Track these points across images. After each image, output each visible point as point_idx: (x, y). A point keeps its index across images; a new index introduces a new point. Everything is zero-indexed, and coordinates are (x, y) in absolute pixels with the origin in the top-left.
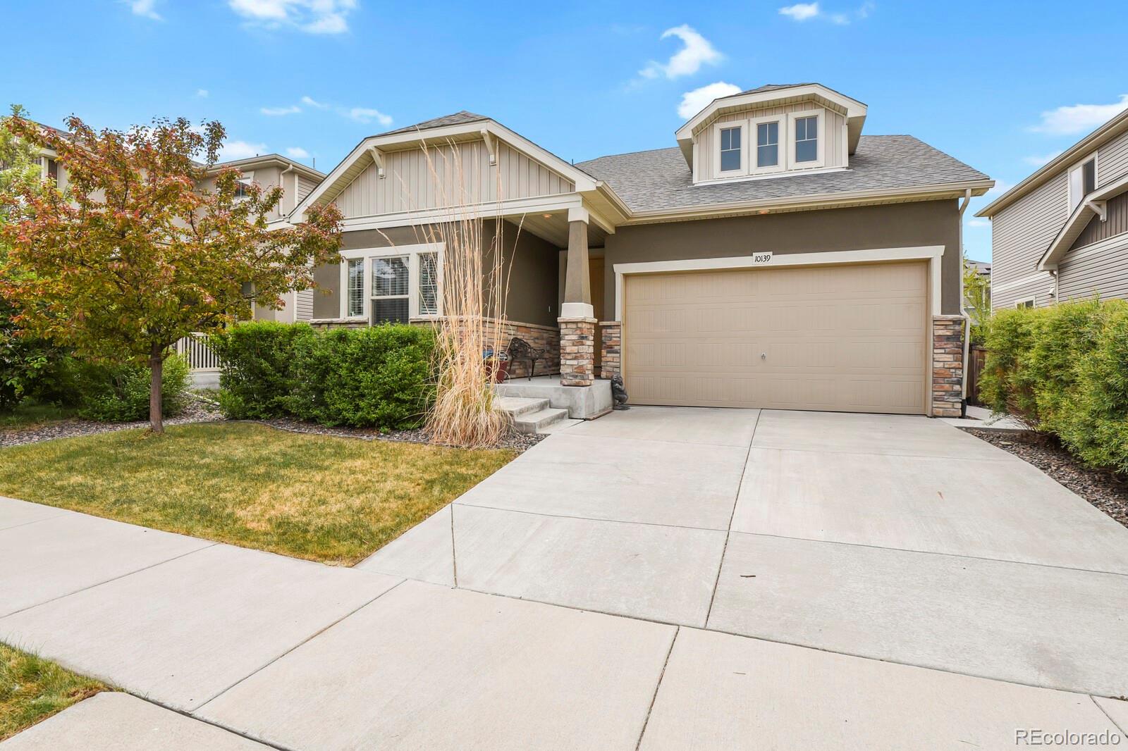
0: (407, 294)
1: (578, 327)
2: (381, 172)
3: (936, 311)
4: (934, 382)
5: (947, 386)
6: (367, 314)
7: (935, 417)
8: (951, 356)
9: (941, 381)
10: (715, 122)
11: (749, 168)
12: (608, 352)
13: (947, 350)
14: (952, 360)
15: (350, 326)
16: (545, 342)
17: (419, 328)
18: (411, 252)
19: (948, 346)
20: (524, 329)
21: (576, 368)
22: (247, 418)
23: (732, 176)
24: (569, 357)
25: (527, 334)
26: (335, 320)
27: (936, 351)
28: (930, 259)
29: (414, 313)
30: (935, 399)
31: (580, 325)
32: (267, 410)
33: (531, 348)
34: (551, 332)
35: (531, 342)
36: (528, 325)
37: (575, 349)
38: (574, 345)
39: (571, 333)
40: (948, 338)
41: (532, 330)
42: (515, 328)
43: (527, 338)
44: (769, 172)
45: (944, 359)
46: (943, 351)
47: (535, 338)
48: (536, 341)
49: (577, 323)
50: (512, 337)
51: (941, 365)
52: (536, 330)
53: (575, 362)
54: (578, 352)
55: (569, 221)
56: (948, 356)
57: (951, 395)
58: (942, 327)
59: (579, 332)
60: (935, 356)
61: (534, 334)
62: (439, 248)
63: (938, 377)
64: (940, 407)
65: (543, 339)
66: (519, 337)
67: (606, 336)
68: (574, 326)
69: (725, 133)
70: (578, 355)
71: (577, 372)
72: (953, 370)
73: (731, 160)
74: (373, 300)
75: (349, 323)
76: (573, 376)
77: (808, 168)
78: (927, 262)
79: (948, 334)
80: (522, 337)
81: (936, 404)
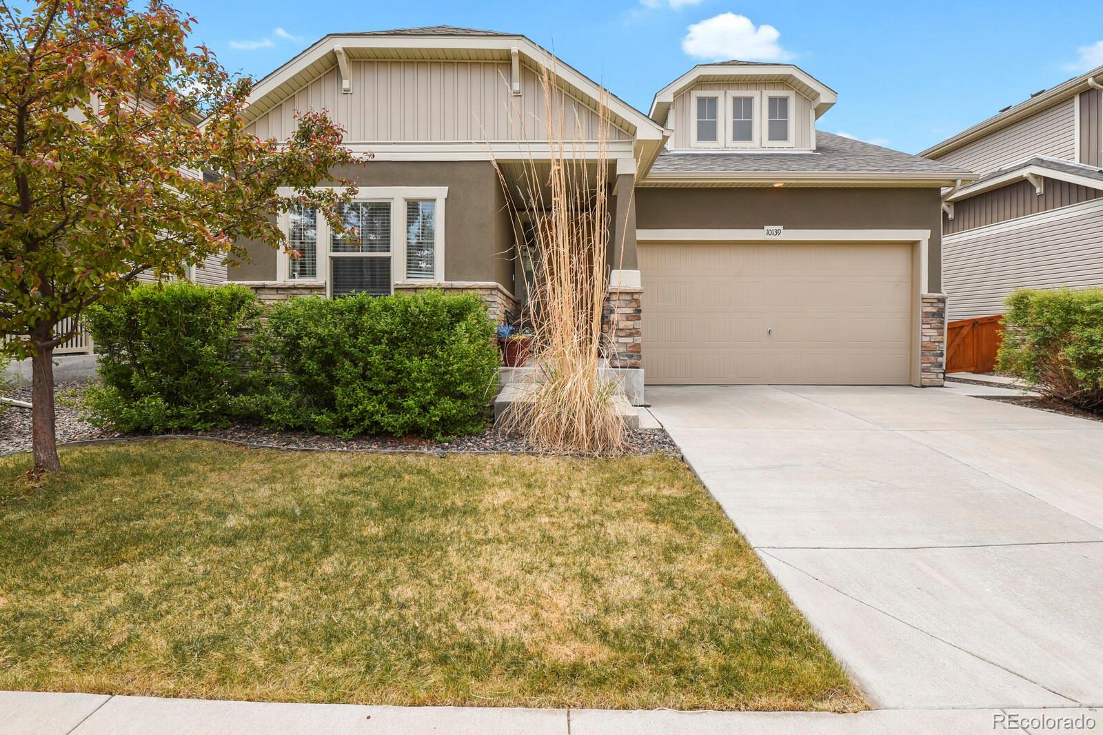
0: (389, 251)
1: (633, 299)
2: (346, 84)
3: (924, 290)
4: (923, 355)
5: (932, 358)
6: (323, 275)
7: (923, 387)
8: (935, 331)
9: (927, 353)
10: (692, 89)
11: (725, 141)
13: (933, 325)
14: (936, 334)
15: (295, 292)
17: (408, 296)
18: (397, 196)
19: (933, 322)
21: (630, 347)
22: (168, 431)
23: (708, 147)
24: (622, 334)
26: (268, 283)
27: (924, 326)
28: (919, 241)
29: (399, 275)
30: (923, 371)
31: (636, 297)
32: (205, 417)
37: (630, 324)
38: (628, 320)
39: (623, 305)
40: (933, 314)
44: (743, 147)
45: (929, 334)
46: (929, 326)
49: (632, 293)
51: (928, 338)
53: (630, 340)
54: (634, 328)
55: (618, 173)
56: (933, 331)
57: (936, 366)
58: (928, 305)
59: (634, 305)
60: (924, 331)
62: (439, 193)
63: (926, 349)
64: (927, 378)
68: (628, 297)
69: (701, 100)
70: (634, 331)
71: (632, 352)
72: (937, 344)
73: (707, 131)
74: (332, 258)
75: (295, 288)
76: (628, 356)
77: (778, 147)
78: (914, 245)
79: (934, 311)
81: (925, 375)
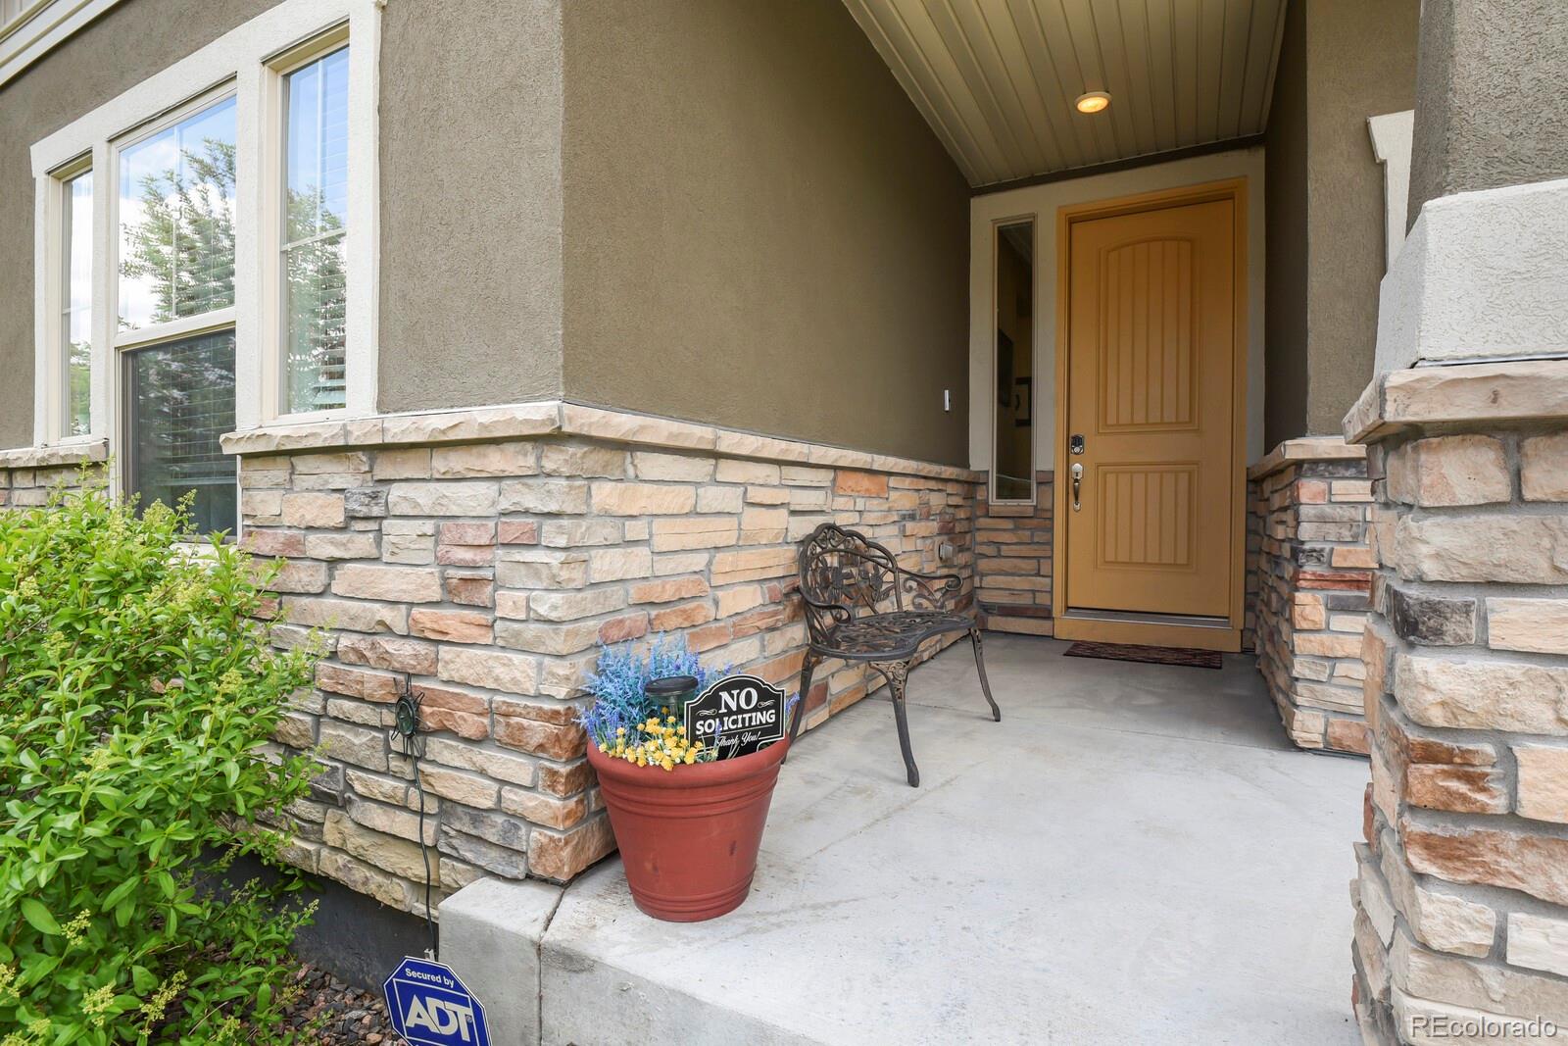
0: (230, 310)
12: (1339, 607)
16: (934, 526)
20: (865, 482)
25: (874, 504)
33: (895, 570)
34: (950, 488)
35: (887, 537)
36: (881, 462)
41: (893, 482)
42: (824, 477)
43: (870, 518)
47: (904, 518)
48: (910, 526)
50: (806, 526)
52: (907, 483)
61: (903, 499)
65: (927, 517)
66: (842, 520)
67: (1323, 520)
80: (854, 518)
